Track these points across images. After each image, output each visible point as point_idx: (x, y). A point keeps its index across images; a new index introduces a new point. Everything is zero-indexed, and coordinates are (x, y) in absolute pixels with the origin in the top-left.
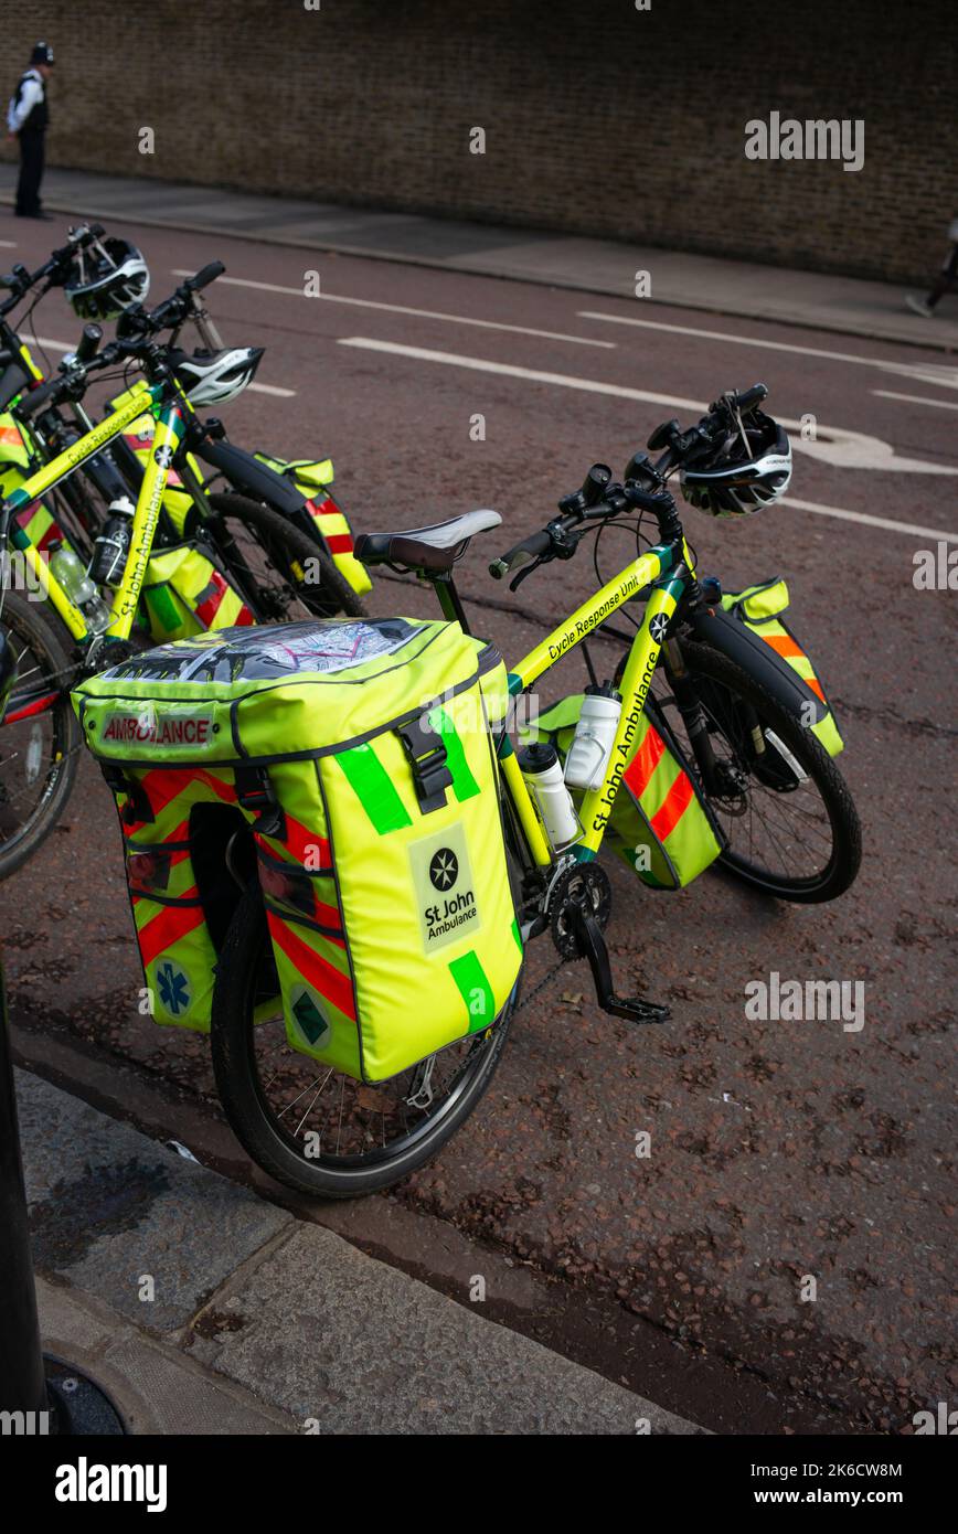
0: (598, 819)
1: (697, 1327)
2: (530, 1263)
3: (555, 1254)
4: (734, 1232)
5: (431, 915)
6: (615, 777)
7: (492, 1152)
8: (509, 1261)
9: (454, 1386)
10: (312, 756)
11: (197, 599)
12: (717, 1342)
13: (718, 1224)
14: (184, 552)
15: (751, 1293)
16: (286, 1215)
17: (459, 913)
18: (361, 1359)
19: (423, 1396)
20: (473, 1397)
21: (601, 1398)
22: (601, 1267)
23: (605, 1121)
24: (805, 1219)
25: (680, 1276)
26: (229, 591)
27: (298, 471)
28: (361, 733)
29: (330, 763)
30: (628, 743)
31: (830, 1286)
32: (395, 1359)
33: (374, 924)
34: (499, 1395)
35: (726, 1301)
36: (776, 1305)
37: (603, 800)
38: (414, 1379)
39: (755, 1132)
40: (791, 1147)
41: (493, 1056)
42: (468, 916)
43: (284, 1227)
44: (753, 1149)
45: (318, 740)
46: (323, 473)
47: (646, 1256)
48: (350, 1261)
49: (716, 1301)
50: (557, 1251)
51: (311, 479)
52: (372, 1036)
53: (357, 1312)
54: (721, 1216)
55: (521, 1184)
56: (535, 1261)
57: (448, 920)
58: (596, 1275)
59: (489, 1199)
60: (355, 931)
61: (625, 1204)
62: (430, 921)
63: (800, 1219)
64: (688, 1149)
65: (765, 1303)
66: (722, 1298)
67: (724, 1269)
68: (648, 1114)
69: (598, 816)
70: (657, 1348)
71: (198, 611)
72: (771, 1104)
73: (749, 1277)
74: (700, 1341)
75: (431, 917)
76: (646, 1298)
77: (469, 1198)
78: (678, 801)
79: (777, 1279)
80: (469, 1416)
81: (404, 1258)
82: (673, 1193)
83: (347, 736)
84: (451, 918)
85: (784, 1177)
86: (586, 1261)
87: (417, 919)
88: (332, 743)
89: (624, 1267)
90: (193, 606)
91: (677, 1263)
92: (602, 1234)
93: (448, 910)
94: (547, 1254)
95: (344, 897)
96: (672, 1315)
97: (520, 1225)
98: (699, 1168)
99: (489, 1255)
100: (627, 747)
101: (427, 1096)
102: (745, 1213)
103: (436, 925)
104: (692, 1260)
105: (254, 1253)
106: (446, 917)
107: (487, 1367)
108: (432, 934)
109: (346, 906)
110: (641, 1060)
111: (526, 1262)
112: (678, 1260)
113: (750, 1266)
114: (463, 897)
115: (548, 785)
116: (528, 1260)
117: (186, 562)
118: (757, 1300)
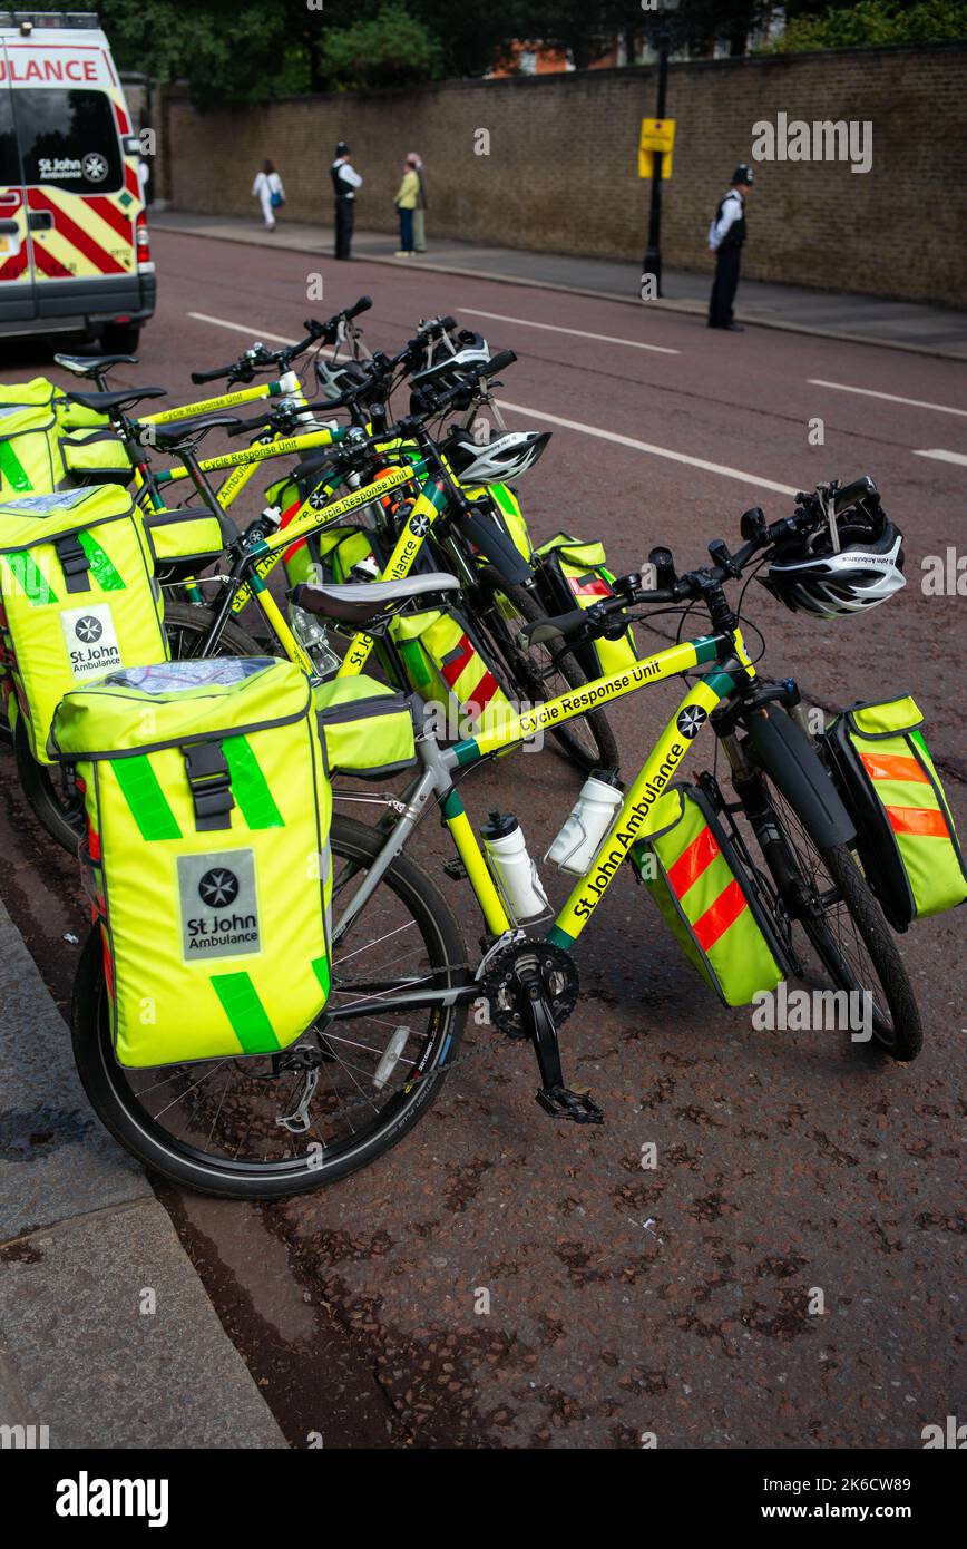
0: (581, 904)
1: (421, 1417)
2: (328, 1305)
3: (353, 1305)
4: (539, 1348)
5: (195, 927)
6: (607, 865)
7: (380, 1201)
8: (307, 1297)
9: (143, 1371)
10: (92, 757)
11: (444, 659)
12: (429, 1437)
13: (529, 1335)
14: (434, 615)
15: (503, 1407)
16: (149, 1190)
17: (232, 933)
18: (93, 1321)
19: (113, 1368)
20: (149, 1385)
21: (251, 1433)
22: (382, 1332)
23: (506, 1209)
24: (622, 1362)
25: (447, 1367)
26: (476, 656)
27: (564, 550)
28: (139, 745)
29: (106, 767)
30: (631, 833)
31: (587, 1433)
32: (119, 1331)
33: (134, 922)
34: (171, 1393)
35: (470, 1406)
36: (516, 1428)
37: (590, 886)
38: (118, 1352)
39: (648, 1265)
40: (670, 1291)
41: (409, 1110)
42: (244, 938)
43: (137, 1199)
44: (631, 1281)
45: (96, 745)
46: (593, 554)
47: (432, 1339)
48: (158, 1243)
49: (460, 1402)
50: (359, 1302)
51: (578, 560)
52: (124, 1024)
53: (125, 1284)
54: (540, 1329)
55: (382, 1235)
56: (333, 1305)
57: (216, 936)
58: (373, 1336)
59: (340, 1238)
60: (116, 924)
61: (457, 1287)
62: (193, 932)
63: (617, 1360)
64: (563, 1258)
65: (507, 1422)
66: (469, 1403)
67: (496, 1377)
68: (556, 1215)
69: (581, 901)
70: (368, 1419)
71: (444, 671)
72: (690, 1243)
73: (513, 1393)
74: (413, 1430)
75: (195, 928)
76: (398, 1374)
77: (323, 1232)
78: (726, 910)
79: (540, 1405)
80: (131, 1398)
81: (223, 1261)
82: (511, 1292)
83: (124, 745)
84: (220, 934)
85: (639, 1316)
86: (376, 1321)
87: (177, 925)
88: (107, 749)
89: (402, 1339)
90: (440, 665)
91: (455, 1354)
92: (411, 1304)
93: (218, 925)
94: (347, 1304)
95: (110, 891)
96: (409, 1397)
97: (346, 1270)
98: (560, 1279)
99: (296, 1285)
100: (628, 837)
101: (303, 1122)
102: (566, 1335)
103: (200, 937)
104: (474, 1356)
105: (96, 1210)
106: (215, 931)
107: (183, 1367)
108: (194, 944)
109: (111, 900)
110: (593, 1164)
111: (323, 1303)
112: (460, 1352)
113: (525, 1384)
114: (240, 919)
115: (503, 855)
116: (327, 1301)
117: (436, 622)
118: (502, 1415)
